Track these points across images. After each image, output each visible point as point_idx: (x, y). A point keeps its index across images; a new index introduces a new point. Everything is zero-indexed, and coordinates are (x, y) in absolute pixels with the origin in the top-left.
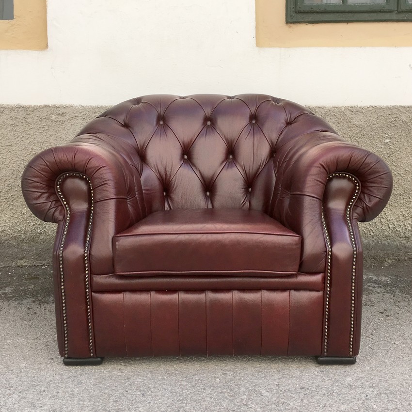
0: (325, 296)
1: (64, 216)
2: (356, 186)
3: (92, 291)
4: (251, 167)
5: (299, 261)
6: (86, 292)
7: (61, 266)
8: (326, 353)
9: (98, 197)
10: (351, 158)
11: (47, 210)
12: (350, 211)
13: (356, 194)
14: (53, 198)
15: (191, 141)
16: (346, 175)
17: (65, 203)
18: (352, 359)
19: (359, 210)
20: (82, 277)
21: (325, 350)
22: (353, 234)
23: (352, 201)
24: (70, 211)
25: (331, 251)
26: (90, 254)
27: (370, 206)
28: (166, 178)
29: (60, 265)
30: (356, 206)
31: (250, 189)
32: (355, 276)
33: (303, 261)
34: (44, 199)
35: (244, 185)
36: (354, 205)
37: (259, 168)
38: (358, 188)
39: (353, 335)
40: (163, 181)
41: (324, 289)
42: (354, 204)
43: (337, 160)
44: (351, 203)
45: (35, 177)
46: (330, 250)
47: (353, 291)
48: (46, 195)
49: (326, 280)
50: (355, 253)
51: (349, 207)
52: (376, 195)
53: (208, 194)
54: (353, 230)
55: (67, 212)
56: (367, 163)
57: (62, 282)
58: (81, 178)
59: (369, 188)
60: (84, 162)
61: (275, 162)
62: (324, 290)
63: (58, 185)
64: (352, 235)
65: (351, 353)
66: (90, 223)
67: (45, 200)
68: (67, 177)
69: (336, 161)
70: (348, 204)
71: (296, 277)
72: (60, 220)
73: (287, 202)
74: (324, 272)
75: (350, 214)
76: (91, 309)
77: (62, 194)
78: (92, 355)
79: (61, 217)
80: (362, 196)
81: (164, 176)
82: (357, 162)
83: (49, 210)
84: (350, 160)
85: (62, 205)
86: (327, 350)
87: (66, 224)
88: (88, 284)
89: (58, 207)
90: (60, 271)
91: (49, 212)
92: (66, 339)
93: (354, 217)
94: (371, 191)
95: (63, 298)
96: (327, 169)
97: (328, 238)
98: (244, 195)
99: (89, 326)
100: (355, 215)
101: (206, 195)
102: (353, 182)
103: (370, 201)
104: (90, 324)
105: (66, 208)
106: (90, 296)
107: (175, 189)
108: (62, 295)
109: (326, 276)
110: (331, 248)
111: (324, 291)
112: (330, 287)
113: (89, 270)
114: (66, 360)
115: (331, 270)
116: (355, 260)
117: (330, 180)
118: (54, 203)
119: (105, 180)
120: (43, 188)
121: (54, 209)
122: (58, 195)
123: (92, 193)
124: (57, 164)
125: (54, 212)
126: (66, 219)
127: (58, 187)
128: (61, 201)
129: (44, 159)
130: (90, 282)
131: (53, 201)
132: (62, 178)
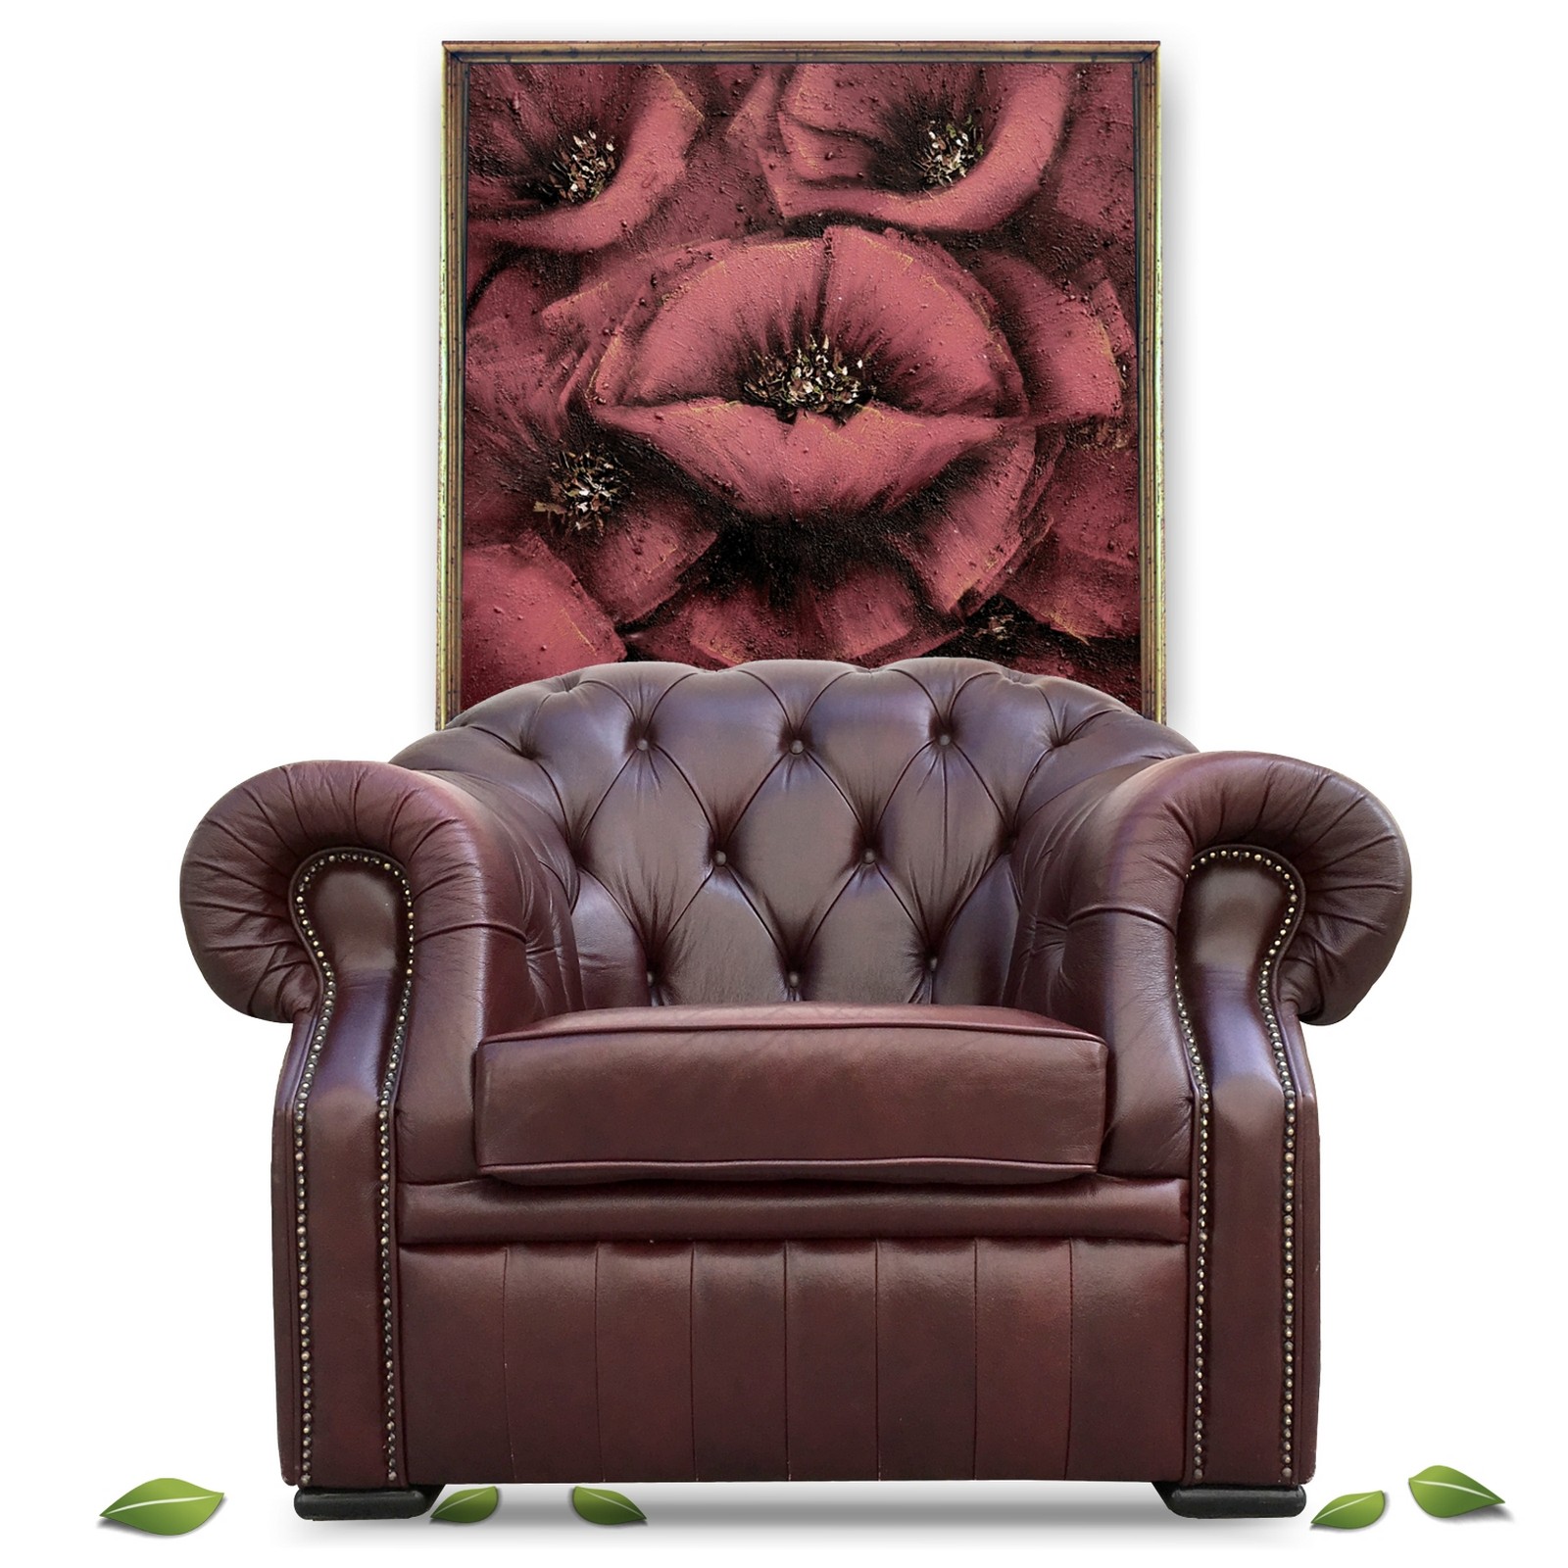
0: (1192, 1261)
1: (316, 998)
2: (1287, 892)
3: (400, 1245)
4: (937, 885)
5: (1099, 1126)
6: (380, 1247)
7: (299, 1156)
8: (1199, 1473)
9: (430, 921)
10: (1269, 788)
11: (260, 974)
12: (1270, 976)
13: (1288, 921)
14: (279, 935)
15: (739, 804)
16: (1253, 853)
17: (321, 954)
18: (1292, 1494)
19: (1301, 973)
20: (366, 1195)
21: (1198, 1460)
22: (1284, 1047)
23: (1278, 943)
24: (337, 978)
25: (1210, 1101)
26: (397, 1112)
27: (1337, 953)
28: (655, 922)
29: (295, 1153)
30: (1290, 959)
31: (934, 962)
32: (1293, 1188)
33: (1113, 1130)
34: (254, 933)
35: (915, 945)
36: (1285, 958)
37: (962, 889)
38: (1293, 898)
39: (1292, 1403)
40: (644, 933)
41: (1189, 1235)
42: (1282, 953)
43: (1223, 794)
44: (1272, 952)
45: (226, 858)
46: (1206, 1096)
47: (1289, 1244)
48: (262, 920)
49: (1194, 1205)
50: (1292, 1106)
51: (1268, 963)
52: (1356, 914)
53: (794, 979)
54: (1281, 1036)
55: (326, 986)
56: (1324, 806)
57: (302, 1212)
58: (377, 872)
59: (1331, 893)
60: (387, 807)
61: (1014, 864)
62: (1187, 1239)
63: (300, 894)
64: (1278, 1050)
65: (1288, 1471)
66: (402, 1018)
67: (255, 939)
68: (330, 868)
69: (1218, 797)
70: (1262, 955)
71: (1093, 1189)
72: (302, 1010)
73: (1056, 957)
74: (1187, 1175)
75: (1269, 987)
76: (395, 1308)
77: (313, 926)
78: (392, 1475)
79: (305, 1000)
80: (1311, 925)
81: (649, 916)
82: (1289, 802)
83: (267, 972)
84: (1267, 794)
85: (309, 963)
86: (1204, 1462)
87: (319, 1019)
88: (387, 1220)
89: (295, 965)
90: (296, 1172)
91: (267, 980)
92: (307, 1416)
93: (1284, 996)
94: (1337, 903)
95: (303, 1269)
96: (1190, 825)
97: (1197, 1058)
98: (914, 977)
99: (388, 1371)
100: (1288, 989)
101: (787, 981)
102: (1277, 878)
103: (1336, 937)
104: (389, 1364)
105: (324, 970)
106: (394, 1264)
107: (685, 957)
108: (298, 1258)
109: (1195, 1190)
110: (1210, 1091)
111: (1187, 1244)
112: (1210, 1228)
113: (393, 1169)
114: (305, 1498)
115: (1210, 1167)
116: (1291, 1131)
117: (1201, 873)
118: (283, 951)
119: (455, 864)
120: (249, 898)
121: (283, 973)
122: (296, 926)
123: (411, 920)
124: (298, 815)
125: (282, 982)
126: (323, 1004)
127: (300, 899)
128: (309, 948)
129: (258, 799)
130: (396, 1210)
131: (281, 945)
132: (313, 870)
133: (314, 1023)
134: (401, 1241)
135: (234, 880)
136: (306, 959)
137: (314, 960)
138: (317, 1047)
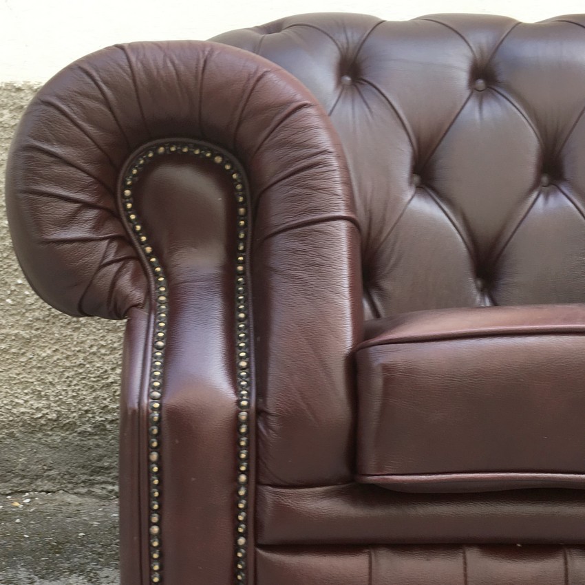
1: (148, 293)
3: (258, 545)
6: (237, 548)
7: (154, 457)
11: (93, 269)
14: (110, 229)
15: (439, 132)
17: (149, 249)
26: (258, 412)
29: (149, 454)
34: (88, 226)
48: (91, 214)
55: (157, 281)
57: (156, 511)
58: (207, 166)
63: (128, 187)
67: (89, 232)
68: (159, 160)
72: (136, 306)
77: (140, 221)
79: (138, 296)
83: (100, 266)
85: (137, 258)
87: (157, 316)
89: (126, 259)
90: (150, 472)
91: (100, 274)
95: (156, 568)
105: (153, 266)
106: (251, 563)
113: (252, 471)
118: (115, 245)
119: (314, 151)
120: (83, 189)
121: (114, 268)
122: (124, 219)
123: (242, 216)
124: (138, 97)
125: (115, 276)
126: (157, 300)
127: (127, 192)
128: (137, 244)
129: (97, 78)
130: (255, 511)
131: (112, 239)
132: (142, 162)
133: (152, 320)
134: (260, 541)
135: (70, 168)
136: (134, 255)
137: (143, 256)
138: (161, 344)
